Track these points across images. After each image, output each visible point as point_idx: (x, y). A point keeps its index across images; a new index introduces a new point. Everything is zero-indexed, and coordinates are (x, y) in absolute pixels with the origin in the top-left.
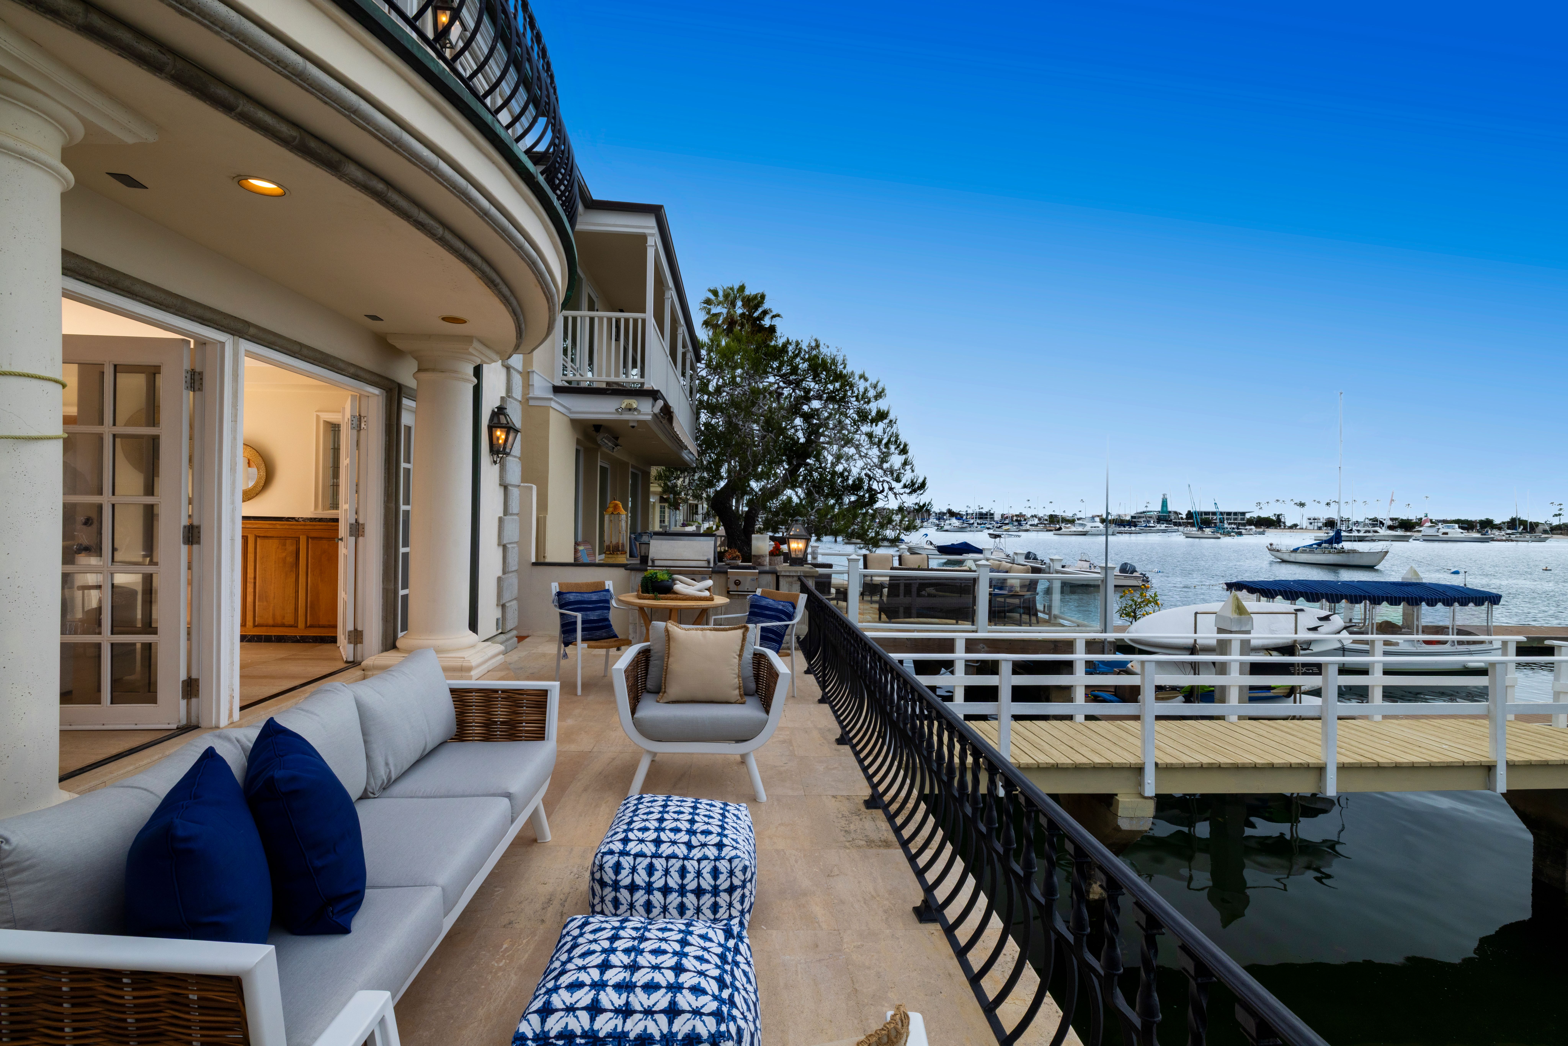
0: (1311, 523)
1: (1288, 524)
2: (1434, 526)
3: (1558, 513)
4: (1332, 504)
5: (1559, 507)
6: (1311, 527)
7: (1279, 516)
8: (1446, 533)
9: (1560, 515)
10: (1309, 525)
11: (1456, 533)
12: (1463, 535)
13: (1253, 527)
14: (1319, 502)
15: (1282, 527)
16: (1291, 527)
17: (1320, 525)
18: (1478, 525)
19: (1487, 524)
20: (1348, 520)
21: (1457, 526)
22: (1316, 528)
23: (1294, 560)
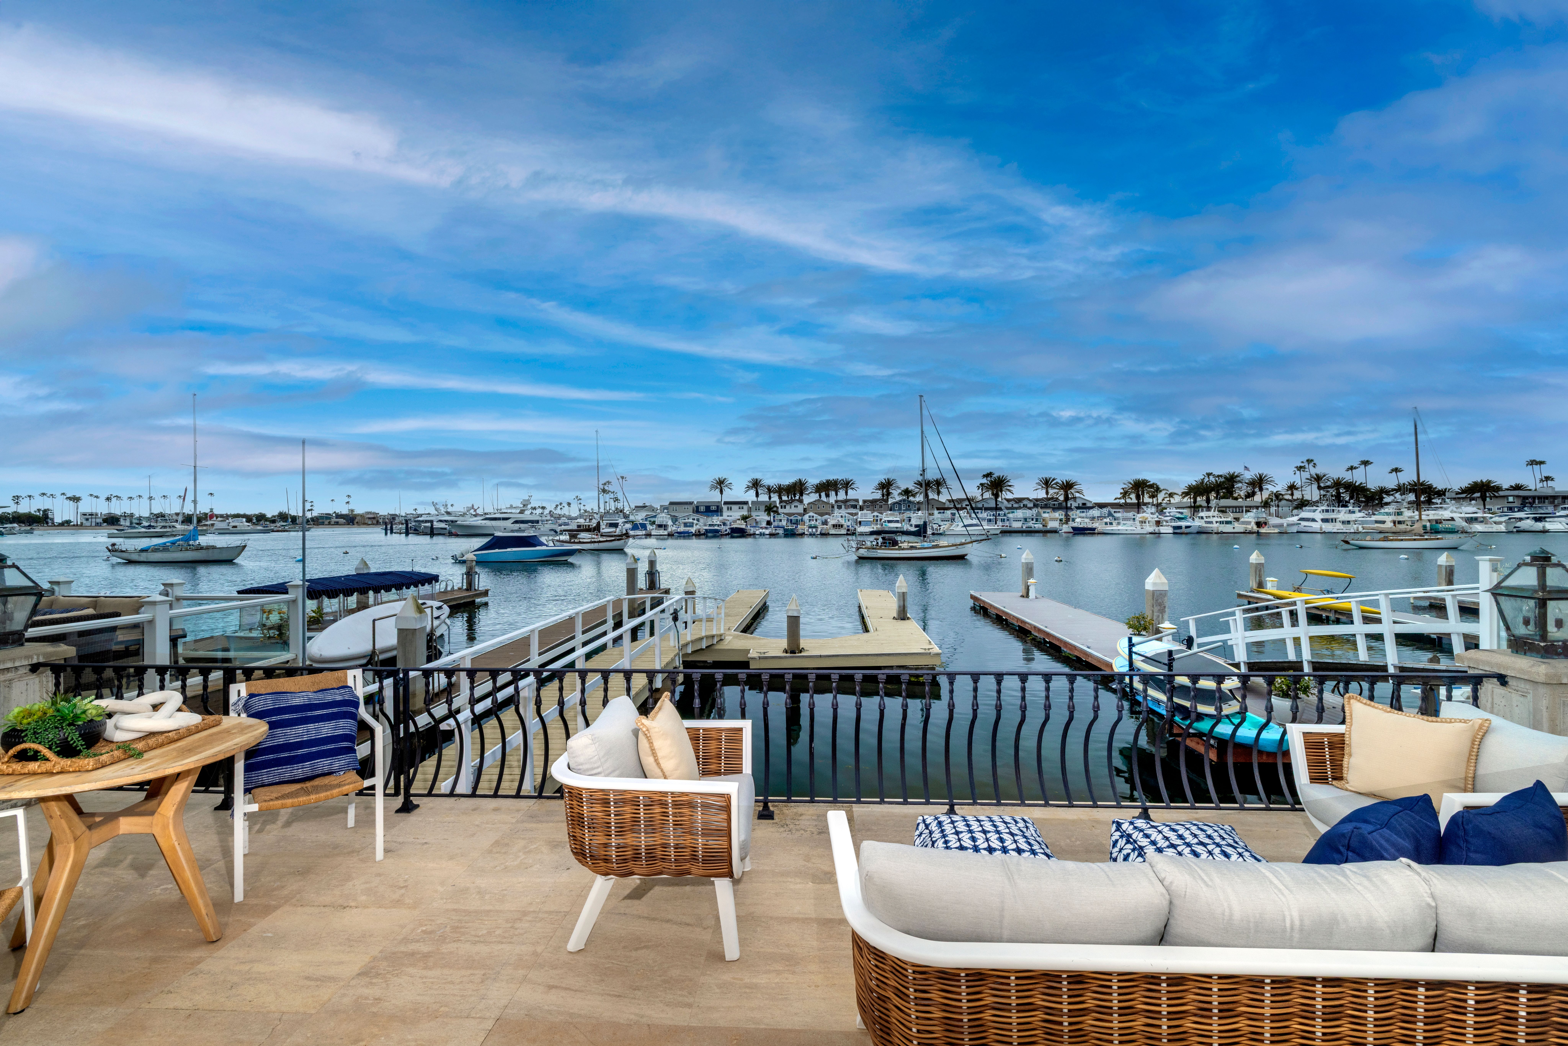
0: (87, 519)
1: (58, 520)
2: (225, 521)
3: (310, 508)
4: (114, 500)
5: (311, 504)
6: (88, 524)
7: (45, 511)
8: (235, 527)
9: (311, 510)
10: (84, 522)
11: (244, 526)
12: (249, 528)
13: (15, 525)
14: (97, 497)
15: (50, 524)
16: (62, 524)
17: (99, 521)
18: (254, 518)
19: (261, 518)
20: (132, 515)
21: (244, 520)
22: (94, 524)
23: (145, 560)
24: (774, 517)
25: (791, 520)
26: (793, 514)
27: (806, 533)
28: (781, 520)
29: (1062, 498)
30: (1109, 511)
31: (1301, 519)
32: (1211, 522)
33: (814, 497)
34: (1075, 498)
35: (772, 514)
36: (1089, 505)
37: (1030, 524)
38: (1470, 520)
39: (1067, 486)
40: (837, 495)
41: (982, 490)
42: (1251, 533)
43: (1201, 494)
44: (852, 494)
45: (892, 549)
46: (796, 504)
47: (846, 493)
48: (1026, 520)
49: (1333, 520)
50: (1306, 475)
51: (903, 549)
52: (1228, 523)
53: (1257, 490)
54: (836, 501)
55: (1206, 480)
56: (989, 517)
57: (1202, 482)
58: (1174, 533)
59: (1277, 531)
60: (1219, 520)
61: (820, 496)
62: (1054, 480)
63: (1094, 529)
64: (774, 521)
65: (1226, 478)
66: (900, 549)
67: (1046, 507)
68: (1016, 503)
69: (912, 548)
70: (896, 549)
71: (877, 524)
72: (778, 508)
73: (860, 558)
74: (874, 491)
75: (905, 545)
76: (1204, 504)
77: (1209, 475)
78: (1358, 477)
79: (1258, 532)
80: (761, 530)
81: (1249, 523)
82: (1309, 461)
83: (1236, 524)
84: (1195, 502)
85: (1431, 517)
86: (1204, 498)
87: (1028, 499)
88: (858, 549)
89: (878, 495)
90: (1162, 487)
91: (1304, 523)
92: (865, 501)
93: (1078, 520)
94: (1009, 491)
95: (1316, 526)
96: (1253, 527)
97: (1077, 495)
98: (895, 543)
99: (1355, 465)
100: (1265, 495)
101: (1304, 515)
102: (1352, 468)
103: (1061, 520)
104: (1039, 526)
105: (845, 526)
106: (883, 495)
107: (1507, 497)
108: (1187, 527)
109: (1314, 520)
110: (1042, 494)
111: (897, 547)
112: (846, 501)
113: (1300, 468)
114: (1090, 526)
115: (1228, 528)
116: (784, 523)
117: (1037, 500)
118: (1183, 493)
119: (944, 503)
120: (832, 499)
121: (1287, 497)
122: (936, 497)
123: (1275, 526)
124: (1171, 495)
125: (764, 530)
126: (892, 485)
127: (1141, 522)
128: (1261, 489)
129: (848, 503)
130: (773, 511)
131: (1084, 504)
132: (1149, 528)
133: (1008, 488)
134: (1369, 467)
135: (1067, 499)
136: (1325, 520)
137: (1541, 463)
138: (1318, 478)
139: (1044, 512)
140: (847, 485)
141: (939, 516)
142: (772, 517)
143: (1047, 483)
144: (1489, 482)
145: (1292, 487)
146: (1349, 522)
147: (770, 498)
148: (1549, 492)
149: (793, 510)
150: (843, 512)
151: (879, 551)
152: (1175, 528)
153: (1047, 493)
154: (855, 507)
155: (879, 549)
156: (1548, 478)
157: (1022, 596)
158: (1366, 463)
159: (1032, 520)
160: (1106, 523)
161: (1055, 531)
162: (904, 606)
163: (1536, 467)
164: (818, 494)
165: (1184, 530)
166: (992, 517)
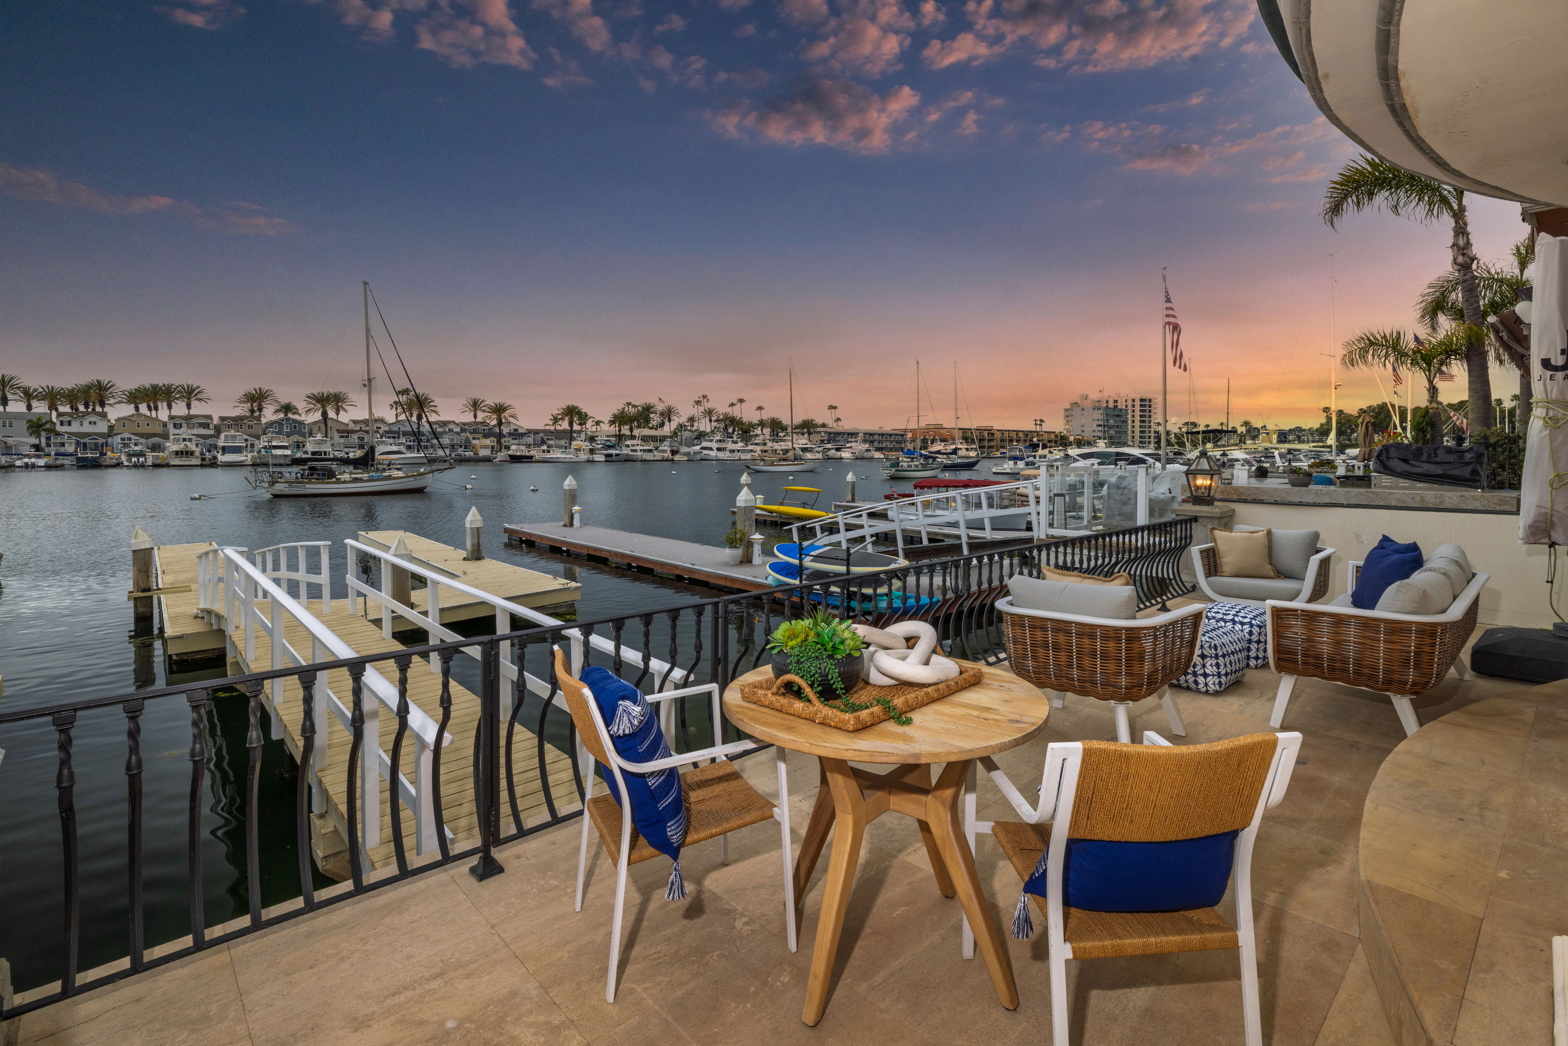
24: (48, 439)
25: (85, 445)
26: (88, 435)
27: (126, 463)
28: (63, 445)
29: (494, 422)
30: (542, 438)
31: (702, 448)
32: (636, 451)
33: (127, 410)
34: (509, 423)
35: (43, 434)
36: (521, 431)
37: (460, 451)
38: (804, 450)
39: (499, 410)
40: (170, 407)
41: (396, 409)
42: (667, 460)
43: (625, 424)
44: (197, 409)
45: (327, 483)
46: (93, 419)
47: (189, 406)
48: (453, 446)
49: (724, 449)
50: (701, 409)
51: (345, 482)
52: (650, 451)
53: (666, 420)
54: (171, 418)
55: (627, 409)
56: (408, 443)
57: (623, 412)
58: (606, 461)
59: (686, 459)
60: (642, 448)
61: (137, 409)
62: (483, 401)
63: (531, 457)
64: (48, 445)
65: (643, 408)
66: (339, 481)
67: (475, 431)
68: (441, 426)
69: (356, 480)
70: (334, 483)
71: (252, 451)
72: (55, 424)
73: (276, 496)
74: (238, 404)
75: (346, 477)
76: (628, 433)
77: (628, 404)
78: (736, 412)
79: (672, 460)
80: (26, 460)
81: (665, 451)
82: (704, 397)
83: (656, 453)
84: (620, 431)
85: (783, 447)
86: (628, 427)
87: (454, 422)
88: (272, 483)
89: (241, 410)
90: (590, 414)
91: (705, 452)
92: (222, 419)
93: (513, 447)
94: (435, 412)
95: (713, 454)
96: (668, 455)
97: (512, 420)
98: (330, 475)
99: (735, 402)
100: (674, 425)
101: (705, 444)
102: (732, 405)
103: (493, 447)
104: (470, 454)
105: (197, 454)
106: (252, 411)
107: (820, 432)
108: (617, 455)
109: (711, 449)
110: (468, 418)
111: (334, 480)
112: (188, 418)
113: (698, 403)
114: (528, 454)
115: (649, 456)
116: (70, 449)
117: (464, 424)
118: (610, 421)
119: (347, 425)
120: (163, 414)
121: (689, 428)
122: (335, 417)
123: (685, 454)
124: (598, 423)
125: (33, 460)
126: (266, 398)
127: (576, 450)
128: (670, 420)
129: (194, 421)
130: (45, 430)
131: (516, 430)
132: (583, 457)
133: (433, 408)
134: (743, 404)
135: (500, 423)
136: (719, 449)
137: (835, 408)
138: (710, 412)
139: (474, 438)
140: (189, 394)
141: (342, 440)
142: (43, 440)
143: (476, 405)
144: (812, 420)
145: (692, 420)
146: (734, 451)
147: (29, 407)
148: (841, 430)
149: (87, 428)
150: (185, 432)
151: (307, 486)
152: (607, 456)
153: (475, 416)
154: (206, 426)
155: (307, 483)
156: (838, 419)
157: (565, 526)
158: (741, 401)
159: (461, 447)
160: (544, 451)
161: (487, 460)
162: (479, 544)
163: (833, 410)
164: (133, 406)
165: (614, 458)
166: (412, 444)
